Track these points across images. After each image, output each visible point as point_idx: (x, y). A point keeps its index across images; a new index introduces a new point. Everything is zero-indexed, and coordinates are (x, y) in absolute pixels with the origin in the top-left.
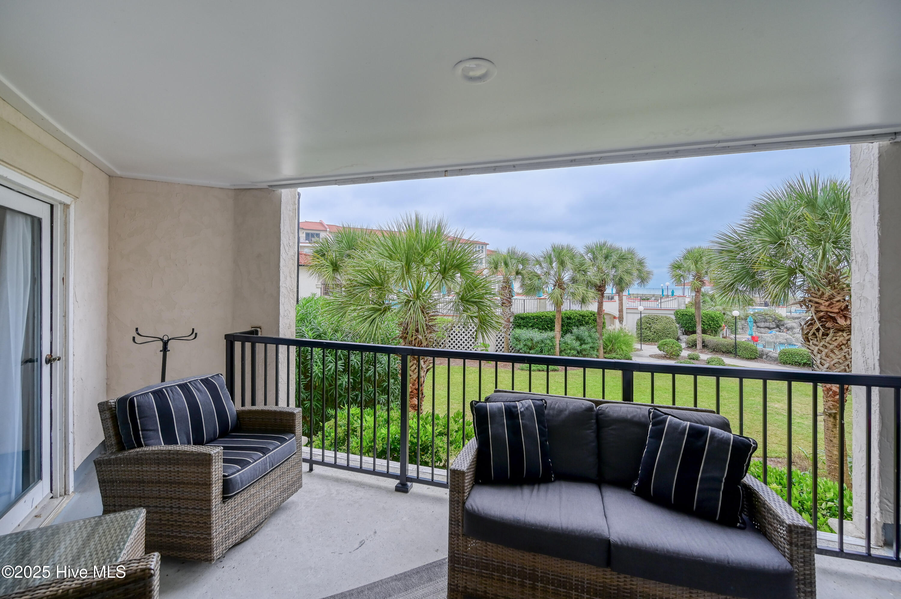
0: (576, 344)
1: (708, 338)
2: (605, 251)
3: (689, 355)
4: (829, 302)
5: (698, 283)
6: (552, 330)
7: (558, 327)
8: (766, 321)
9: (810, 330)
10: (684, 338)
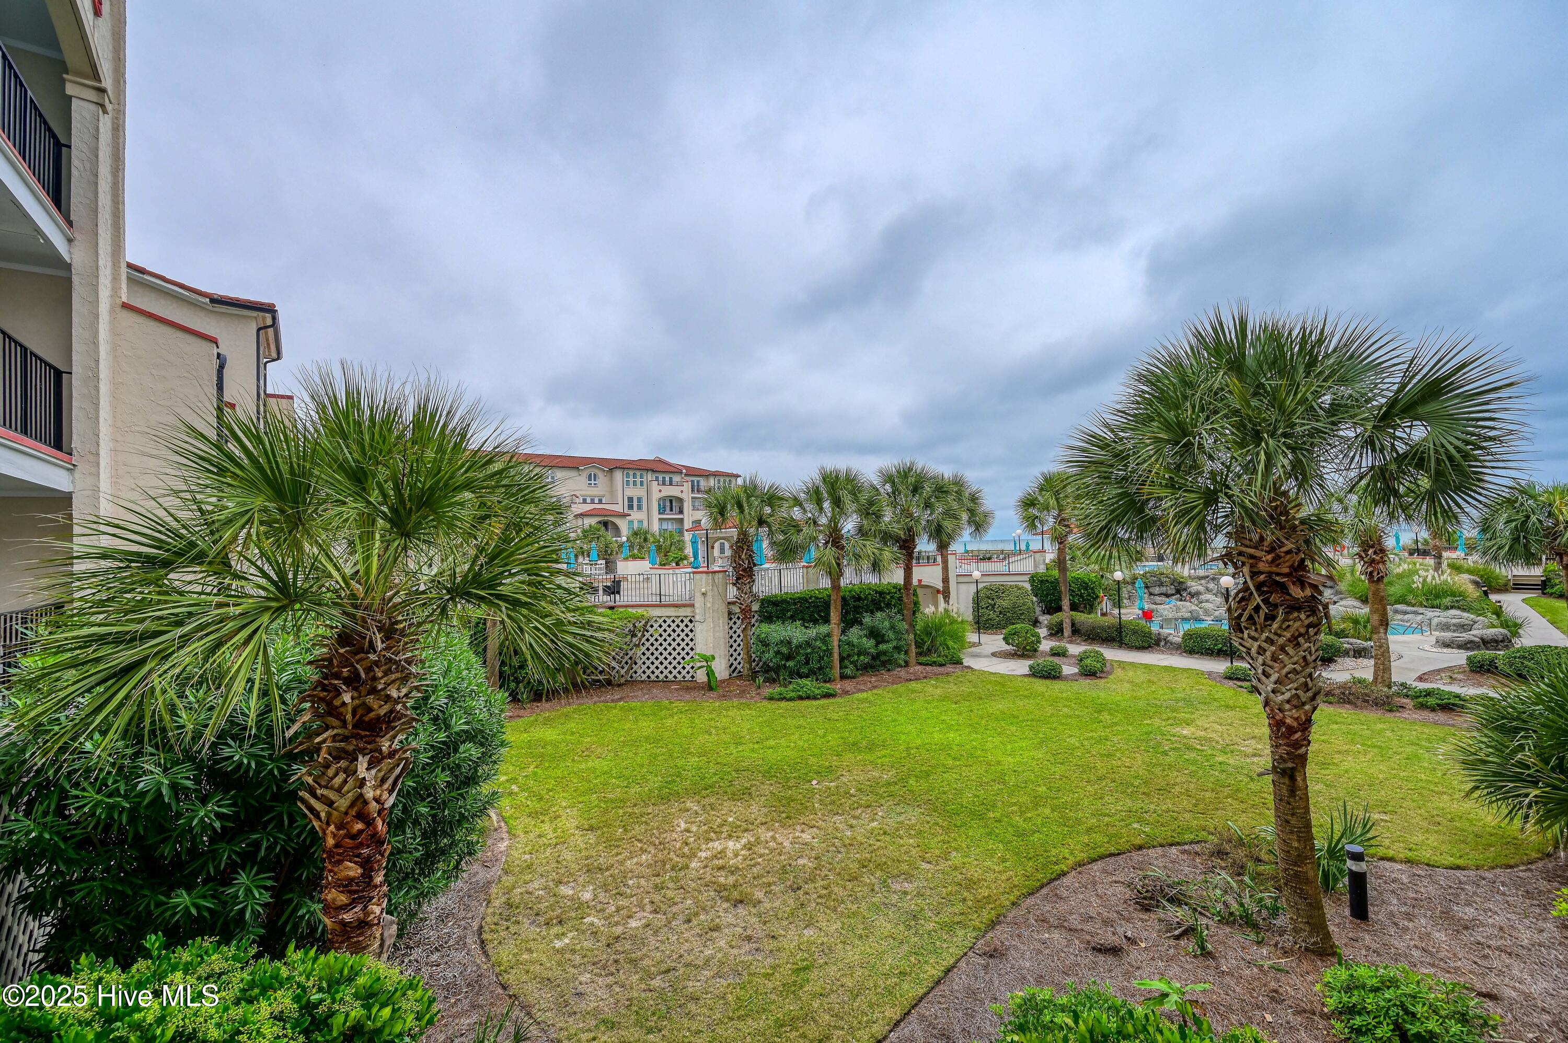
0: (869, 644)
1: (1080, 617)
2: (911, 480)
3: (1052, 649)
4: (1273, 555)
5: (1061, 529)
6: (827, 621)
7: (835, 616)
8: (1161, 584)
9: (1244, 610)
10: (1045, 619)
